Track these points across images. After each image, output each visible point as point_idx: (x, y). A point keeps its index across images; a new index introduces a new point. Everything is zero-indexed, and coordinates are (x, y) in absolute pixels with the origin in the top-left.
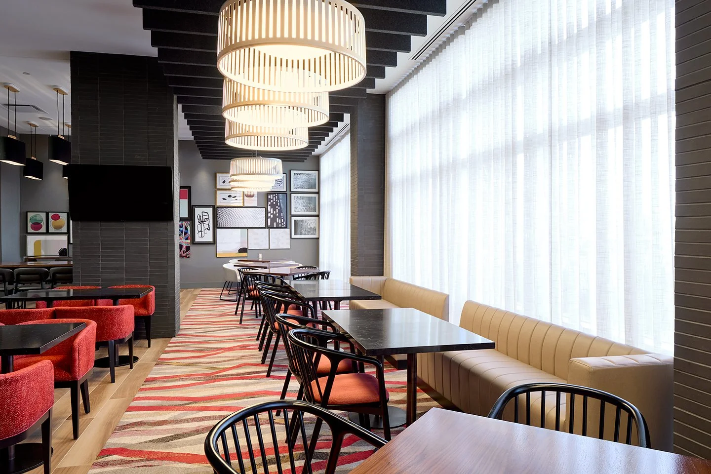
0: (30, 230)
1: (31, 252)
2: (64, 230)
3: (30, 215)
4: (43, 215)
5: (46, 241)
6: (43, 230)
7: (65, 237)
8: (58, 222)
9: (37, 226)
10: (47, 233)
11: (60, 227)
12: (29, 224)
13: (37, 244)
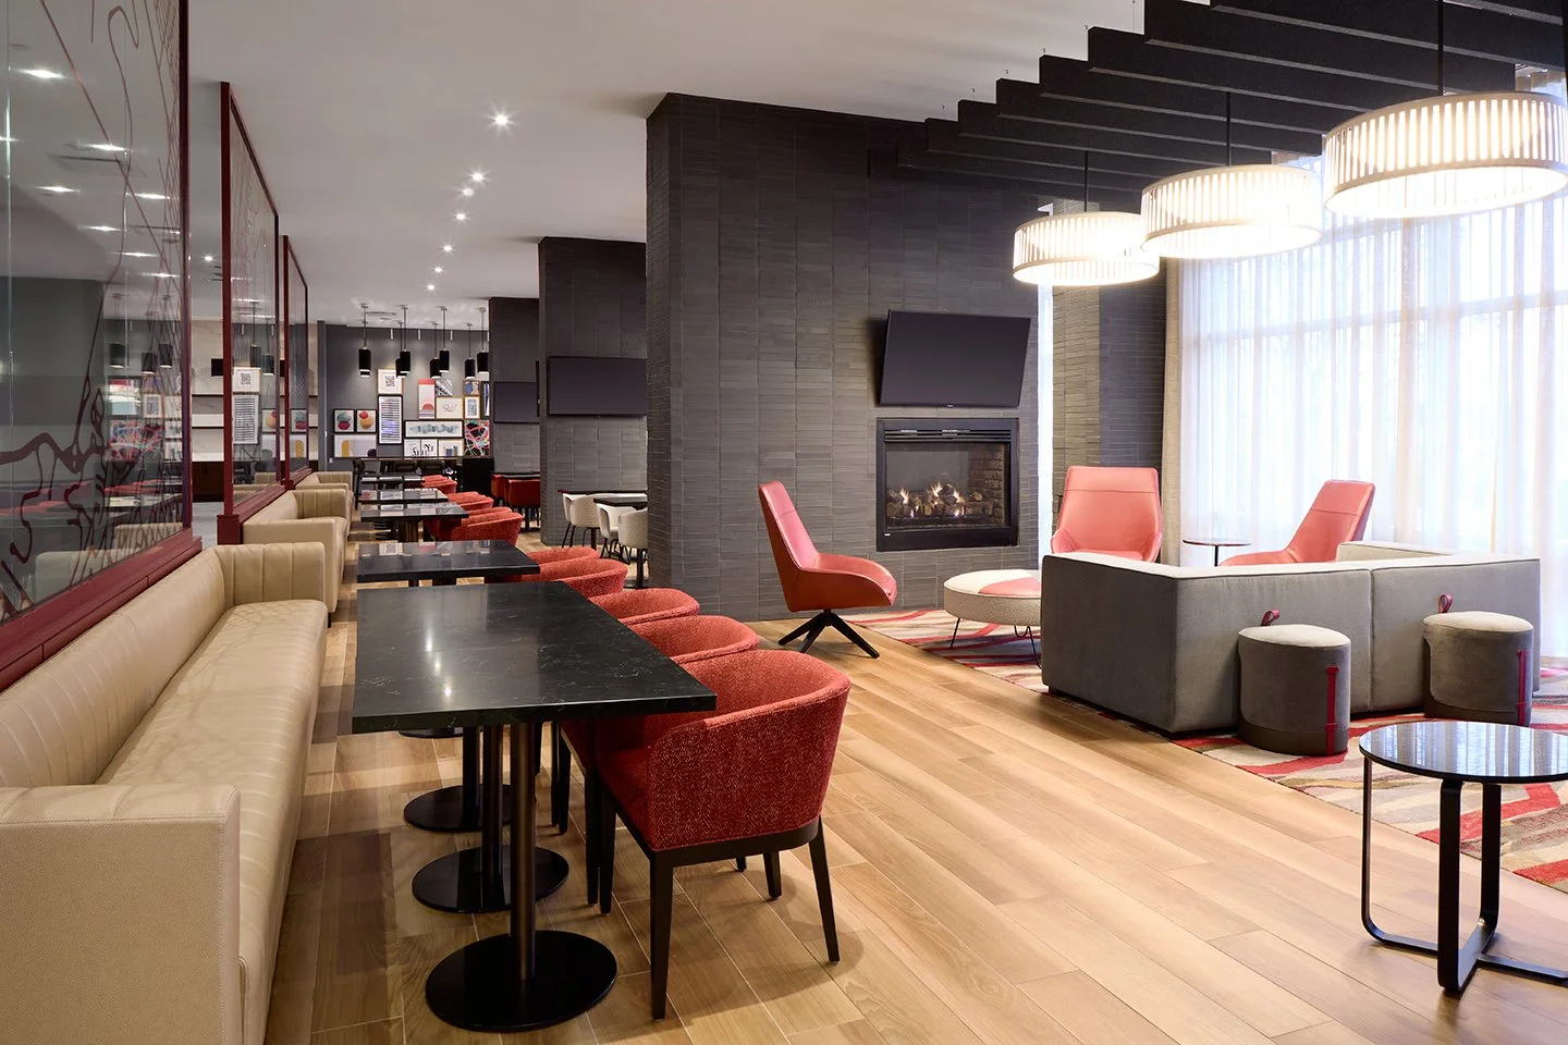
0: (337, 429)
1: (338, 453)
2: (373, 429)
3: (337, 413)
4: (351, 413)
5: (354, 441)
6: (351, 429)
7: (374, 437)
8: (366, 421)
9: (344, 425)
10: (355, 432)
11: (368, 427)
12: (337, 423)
13: (345, 444)
